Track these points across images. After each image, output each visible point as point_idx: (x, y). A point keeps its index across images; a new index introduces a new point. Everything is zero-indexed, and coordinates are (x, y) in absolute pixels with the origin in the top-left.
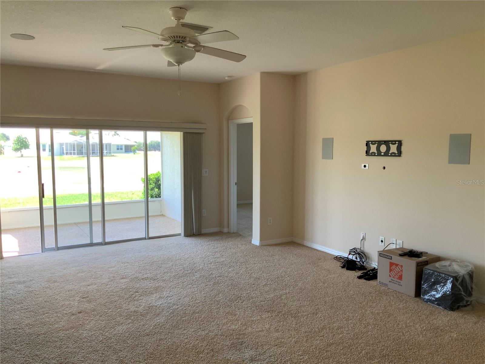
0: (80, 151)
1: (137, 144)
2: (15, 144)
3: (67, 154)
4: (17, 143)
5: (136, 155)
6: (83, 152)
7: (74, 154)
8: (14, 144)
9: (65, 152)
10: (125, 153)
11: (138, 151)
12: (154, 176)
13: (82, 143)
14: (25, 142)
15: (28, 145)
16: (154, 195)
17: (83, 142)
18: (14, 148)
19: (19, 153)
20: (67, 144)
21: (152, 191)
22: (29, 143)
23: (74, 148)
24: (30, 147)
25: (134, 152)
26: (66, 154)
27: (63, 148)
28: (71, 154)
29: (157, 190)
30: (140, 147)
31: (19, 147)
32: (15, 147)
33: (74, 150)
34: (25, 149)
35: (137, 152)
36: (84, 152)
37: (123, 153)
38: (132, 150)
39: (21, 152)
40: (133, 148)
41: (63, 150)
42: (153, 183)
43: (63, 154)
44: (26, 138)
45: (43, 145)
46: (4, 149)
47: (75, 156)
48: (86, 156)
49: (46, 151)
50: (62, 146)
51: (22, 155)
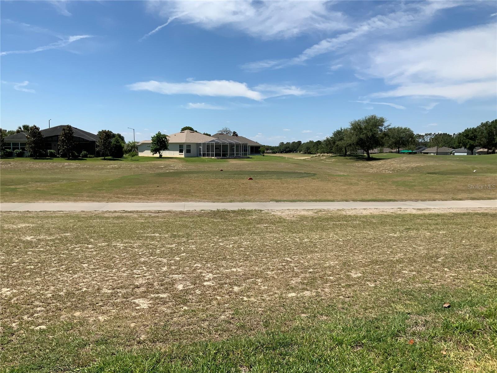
0: (218, 152)
2: (155, 144)
3: (204, 155)
4: (156, 142)
6: (221, 154)
7: (211, 155)
9: (202, 153)
10: (251, 155)
13: (220, 143)
14: (165, 142)
15: (167, 145)
18: (152, 148)
19: (157, 155)
20: (204, 144)
22: (168, 143)
23: (212, 148)
24: (168, 148)
25: (263, 153)
27: (200, 149)
28: (208, 155)
31: (158, 147)
32: (154, 147)
33: (213, 151)
34: (164, 150)
37: (249, 155)
38: (262, 151)
39: (160, 153)
41: (200, 151)
43: (200, 155)
45: (180, 145)
46: (137, 150)
47: (213, 158)
48: (224, 157)
49: (184, 152)
50: (199, 146)
51: (161, 156)
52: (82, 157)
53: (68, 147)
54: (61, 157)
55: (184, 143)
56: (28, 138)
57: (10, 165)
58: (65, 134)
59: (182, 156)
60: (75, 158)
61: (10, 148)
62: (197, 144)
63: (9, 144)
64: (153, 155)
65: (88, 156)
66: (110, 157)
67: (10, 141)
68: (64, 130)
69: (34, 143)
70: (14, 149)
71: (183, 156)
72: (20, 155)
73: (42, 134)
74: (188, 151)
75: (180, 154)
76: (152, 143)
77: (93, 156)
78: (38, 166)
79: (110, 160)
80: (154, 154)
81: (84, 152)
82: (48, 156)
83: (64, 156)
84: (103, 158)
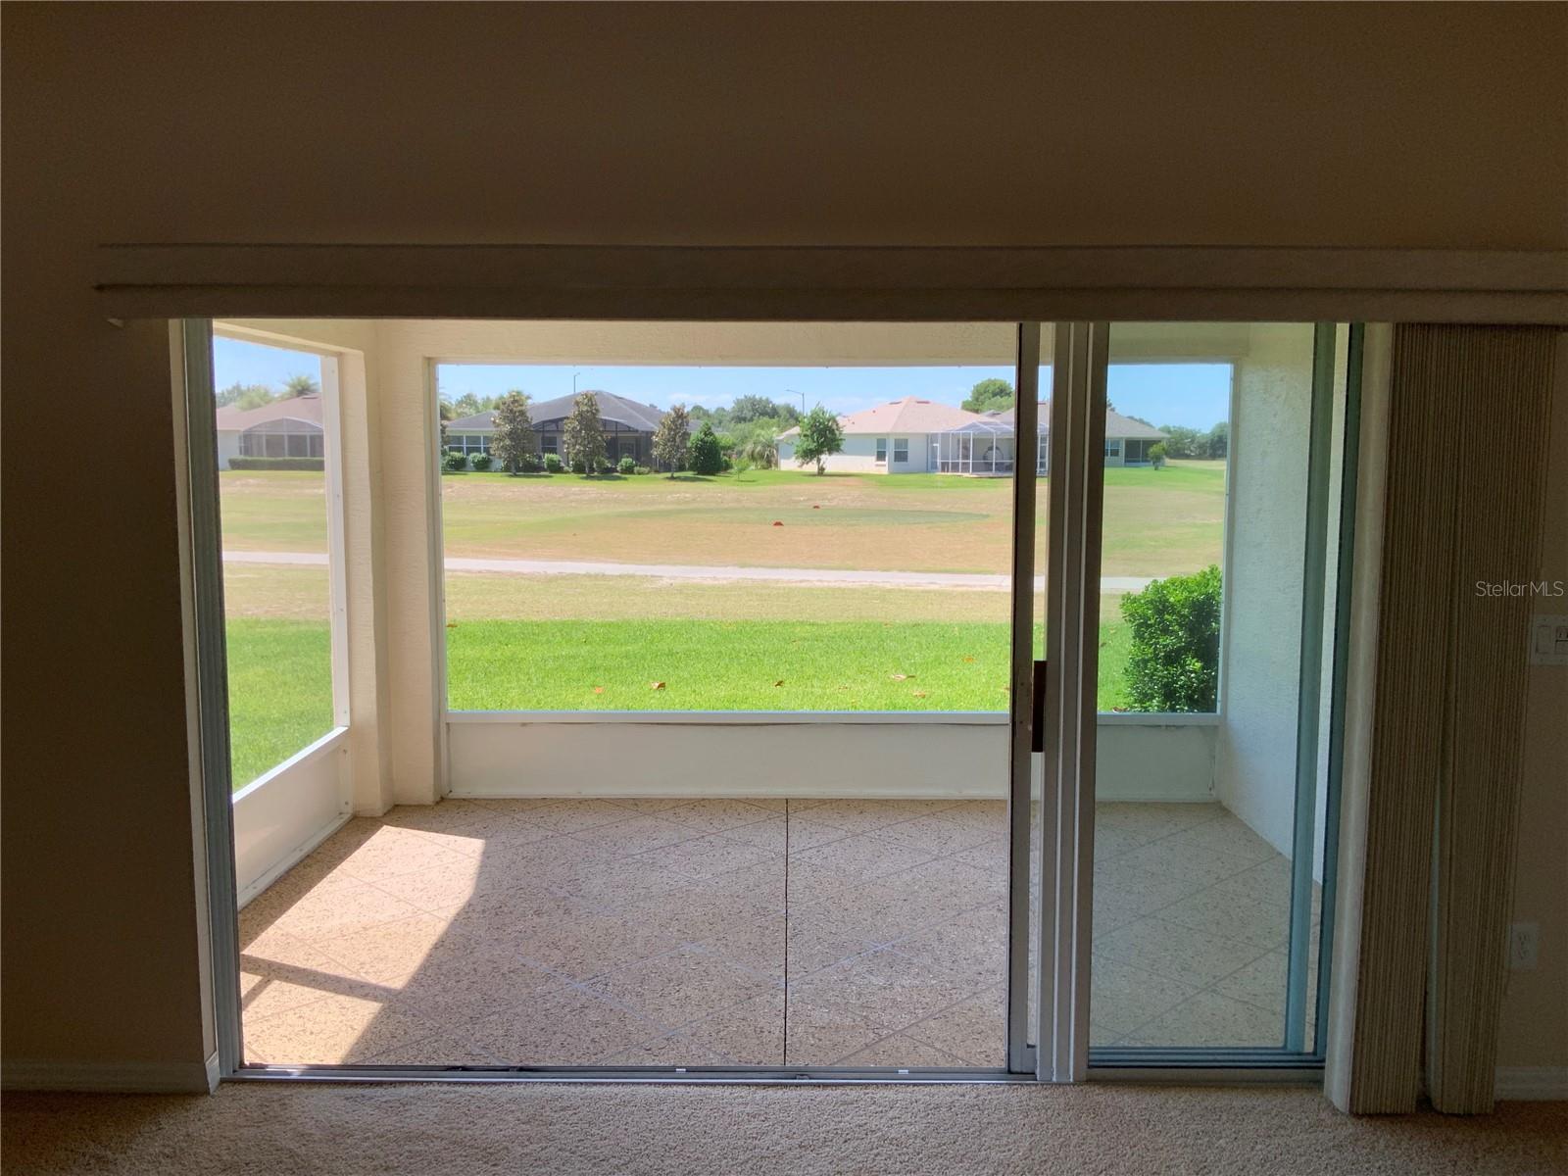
0: (985, 458)
1: (1168, 436)
2: (805, 436)
3: (944, 467)
4: (809, 433)
5: (1161, 473)
6: (992, 464)
7: (965, 468)
8: (802, 438)
9: (939, 461)
10: (1125, 466)
11: (1171, 458)
12: (1186, 594)
13: (991, 433)
14: (832, 432)
15: (838, 440)
16: (1181, 687)
17: (992, 430)
18: (801, 449)
19: (812, 467)
20: (945, 436)
21: (1172, 670)
22: (840, 434)
23: (966, 448)
24: (842, 447)
25: (1157, 460)
26: (943, 470)
27: (934, 450)
28: (955, 467)
29: (1198, 665)
30: (1179, 445)
31: (813, 446)
32: (805, 446)
33: (966, 457)
34: (830, 451)
35: (1168, 461)
36: (996, 464)
37: (1121, 466)
38: (1151, 455)
39: (819, 461)
40: (1153, 450)
41: (934, 456)
42: (1180, 625)
43: (934, 467)
44: (833, 419)
45: (878, 440)
46: (777, 451)
47: (966, 475)
48: (1000, 474)
49: (887, 458)
50: (932, 443)
51: (821, 471)
52: (622, 473)
53: (585, 446)
54: (573, 471)
55: (888, 434)
56: (498, 425)
57: (450, 490)
58: (581, 414)
59: (883, 468)
60: (607, 473)
61: (459, 450)
62: (927, 435)
63: (459, 439)
64: (801, 466)
65: (636, 469)
66: (690, 474)
67: (461, 431)
68: (577, 403)
69: (512, 439)
70: (470, 450)
71: (885, 471)
72: (483, 466)
73: (528, 415)
74: (901, 456)
75: (877, 465)
76: (799, 435)
77: (646, 470)
78: (510, 494)
79: (686, 479)
80: (803, 463)
81: (626, 461)
82: (545, 470)
83: (579, 469)
84: (669, 475)
